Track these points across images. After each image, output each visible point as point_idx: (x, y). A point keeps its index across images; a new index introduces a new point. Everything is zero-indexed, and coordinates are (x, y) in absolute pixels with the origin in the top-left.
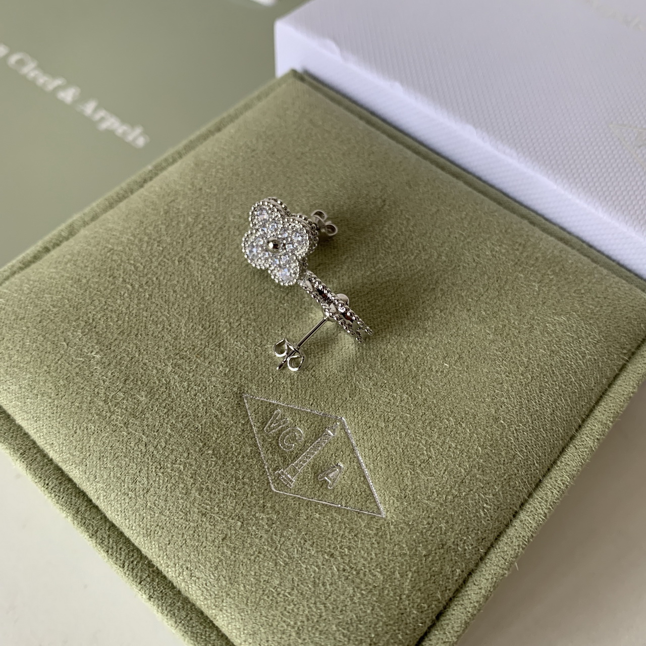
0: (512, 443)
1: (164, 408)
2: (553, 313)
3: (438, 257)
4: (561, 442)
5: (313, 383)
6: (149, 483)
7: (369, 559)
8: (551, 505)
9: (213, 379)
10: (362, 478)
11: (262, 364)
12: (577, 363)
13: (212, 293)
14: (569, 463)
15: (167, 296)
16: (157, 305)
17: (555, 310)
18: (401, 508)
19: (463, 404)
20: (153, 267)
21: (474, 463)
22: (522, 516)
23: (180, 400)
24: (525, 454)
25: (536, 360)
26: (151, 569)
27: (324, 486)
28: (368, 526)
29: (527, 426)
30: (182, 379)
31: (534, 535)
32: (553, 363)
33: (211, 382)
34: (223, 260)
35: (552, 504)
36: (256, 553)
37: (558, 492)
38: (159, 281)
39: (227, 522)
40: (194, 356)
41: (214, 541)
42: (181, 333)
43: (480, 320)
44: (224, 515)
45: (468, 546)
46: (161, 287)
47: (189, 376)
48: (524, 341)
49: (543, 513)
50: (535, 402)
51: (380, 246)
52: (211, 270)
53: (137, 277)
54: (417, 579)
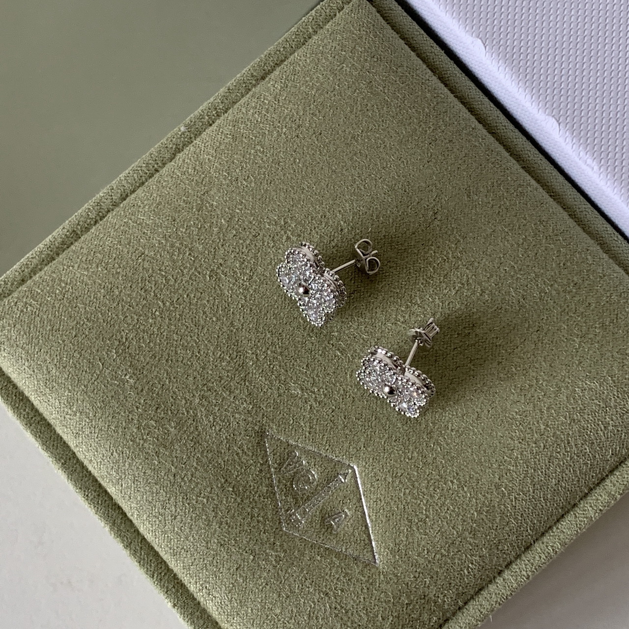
0: (508, 510)
1: (192, 441)
2: (587, 376)
3: (481, 295)
4: (560, 510)
5: (332, 428)
6: (176, 511)
7: (358, 602)
8: (536, 569)
9: (237, 416)
10: (364, 528)
11: (284, 404)
12: (597, 433)
13: (242, 317)
14: (565, 531)
15: (197, 317)
16: (187, 327)
17: (590, 372)
18: (393, 561)
19: (470, 468)
20: (184, 282)
21: (467, 526)
22: (507, 574)
23: (206, 434)
24: (520, 521)
25: (553, 428)
26: (176, 581)
27: (329, 530)
28: (361, 573)
29: (527, 495)
30: (209, 413)
31: (513, 593)
32: (571, 433)
33: (235, 418)
34: (254, 277)
35: (537, 567)
36: (264, 584)
37: (546, 557)
38: (190, 299)
39: (241, 554)
40: (221, 389)
41: (229, 569)
42: (209, 362)
43: (508, 377)
44: (239, 548)
45: (447, 598)
46: (192, 307)
47: (215, 409)
48: (547, 406)
49: (526, 575)
50: (542, 472)
51: (421, 275)
52: (241, 290)
53: (168, 293)
54: (397, 623)
